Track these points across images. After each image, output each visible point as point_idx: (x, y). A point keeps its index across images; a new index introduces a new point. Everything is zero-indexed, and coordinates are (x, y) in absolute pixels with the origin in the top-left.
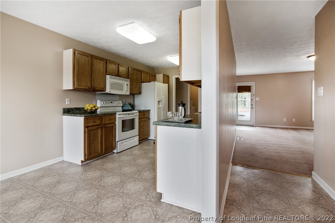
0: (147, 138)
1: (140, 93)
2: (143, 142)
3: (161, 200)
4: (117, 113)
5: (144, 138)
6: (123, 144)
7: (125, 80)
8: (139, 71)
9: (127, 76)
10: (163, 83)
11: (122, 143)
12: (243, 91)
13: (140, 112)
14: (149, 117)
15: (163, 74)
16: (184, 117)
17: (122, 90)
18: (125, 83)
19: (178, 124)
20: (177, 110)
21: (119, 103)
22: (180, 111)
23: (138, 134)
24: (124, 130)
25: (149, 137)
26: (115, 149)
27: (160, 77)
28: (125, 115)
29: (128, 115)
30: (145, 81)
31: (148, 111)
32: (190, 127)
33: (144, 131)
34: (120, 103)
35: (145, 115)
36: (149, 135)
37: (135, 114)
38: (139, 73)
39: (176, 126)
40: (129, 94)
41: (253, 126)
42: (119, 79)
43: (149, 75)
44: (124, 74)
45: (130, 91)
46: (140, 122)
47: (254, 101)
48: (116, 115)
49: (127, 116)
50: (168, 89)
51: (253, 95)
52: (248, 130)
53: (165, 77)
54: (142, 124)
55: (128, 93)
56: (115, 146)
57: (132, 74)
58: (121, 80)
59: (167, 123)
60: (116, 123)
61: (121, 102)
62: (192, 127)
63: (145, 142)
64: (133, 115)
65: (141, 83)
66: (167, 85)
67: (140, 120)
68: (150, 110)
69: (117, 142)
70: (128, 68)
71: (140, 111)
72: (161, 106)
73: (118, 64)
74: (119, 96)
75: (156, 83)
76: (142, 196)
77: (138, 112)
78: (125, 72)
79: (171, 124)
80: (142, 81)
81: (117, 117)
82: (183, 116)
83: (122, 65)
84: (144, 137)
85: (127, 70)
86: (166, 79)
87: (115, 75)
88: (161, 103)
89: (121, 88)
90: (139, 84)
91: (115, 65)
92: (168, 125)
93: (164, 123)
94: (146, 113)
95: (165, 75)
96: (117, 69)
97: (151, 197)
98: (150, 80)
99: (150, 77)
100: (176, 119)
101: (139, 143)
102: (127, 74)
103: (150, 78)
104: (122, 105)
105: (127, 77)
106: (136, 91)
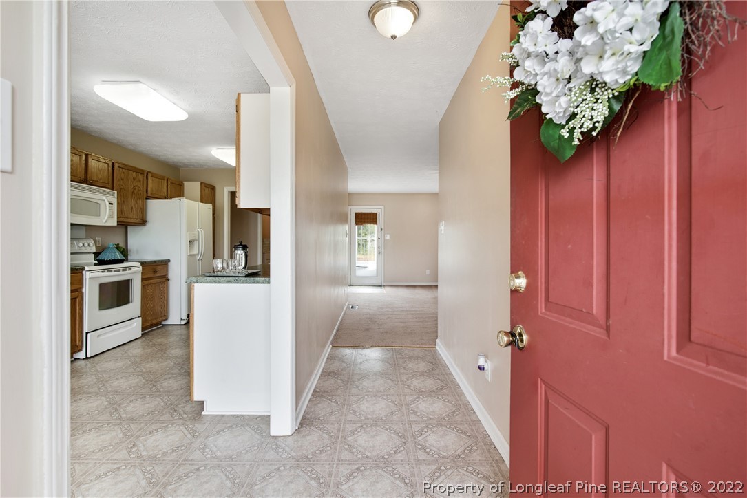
0: (160, 323)
1: (143, 222)
2: (153, 332)
3: (203, 413)
4: (87, 268)
5: (155, 321)
6: (101, 338)
7: (104, 193)
8: (141, 172)
9: (108, 183)
10: (202, 202)
11: (98, 336)
12: (365, 222)
13: (143, 264)
14: (167, 275)
15: (202, 183)
16: (245, 268)
17: (98, 215)
18: (104, 198)
19: (235, 278)
20: (232, 256)
21: (86, 245)
22: (238, 258)
23: (139, 314)
24: (104, 305)
25: (167, 319)
26: (81, 350)
27: (193, 187)
28: (108, 271)
29: (115, 271)
30: (156, 196)
31: (165, 263)
32: (254, 283)
33: (154, 307)
34: (89, 245)
35: (156, 272)
36: (166, 317)
37: (133, 270)
38: (140, 176)
39: (230, 282)
40: (116, 225)
41: (381, 286)
42: (89, 190)
43: (166, 181)
44: (101, 179)
45: (118, 218)
46: (144, 287)
47: (382, 240)
48: (84, 272)
49: (113, 273)
50: (213, 214)
51: (380, 230)
52: (372, 292)
53: (207, 190)
54: (149, 290)
55: (113, 222)
56: (80, 343)
57: (122, 179)
58: (94, 191)
59: (214, 278)
60: (84, 290)
61: (92, 242)
62: (258, 283)
63: (156, 331)
64: (128, 272)
65: (147, 199)
66: (210, 206)
67: (146, 282)
68: (169, 261)
69: (87, 333)
70: (113, 164)
71: (145, 262)
72: (195, 251)
73: (87, 156)
74: (84, 228)
75: (184, 201)
76: (163, 415)
77: (139, 264)
78: (106, 173)
79: (222, 279)
80: (149, 195)
81: (88, 277)
82: (243, 265)
83: (95, 158)
84: (153, 321)
85: (110, 168)
86: (208, 194)
87: (78, 180)
88: (196, 244)
89: (95, 209)
90: (140, 202)
91: (78, 157)
92: (215, 282)
93: (208, 278)
94: (159, 268)
95: (205, 184)
96: (83, 166)
97: (182, 413)
98: (169, 193)
99: (169, 186)
100: (230, 271)
101: (142, 334)
102: (110, 178)
103: (169, 189)
104: (94, 251)
105: (110, 186)
106: (131, 218)
